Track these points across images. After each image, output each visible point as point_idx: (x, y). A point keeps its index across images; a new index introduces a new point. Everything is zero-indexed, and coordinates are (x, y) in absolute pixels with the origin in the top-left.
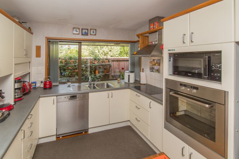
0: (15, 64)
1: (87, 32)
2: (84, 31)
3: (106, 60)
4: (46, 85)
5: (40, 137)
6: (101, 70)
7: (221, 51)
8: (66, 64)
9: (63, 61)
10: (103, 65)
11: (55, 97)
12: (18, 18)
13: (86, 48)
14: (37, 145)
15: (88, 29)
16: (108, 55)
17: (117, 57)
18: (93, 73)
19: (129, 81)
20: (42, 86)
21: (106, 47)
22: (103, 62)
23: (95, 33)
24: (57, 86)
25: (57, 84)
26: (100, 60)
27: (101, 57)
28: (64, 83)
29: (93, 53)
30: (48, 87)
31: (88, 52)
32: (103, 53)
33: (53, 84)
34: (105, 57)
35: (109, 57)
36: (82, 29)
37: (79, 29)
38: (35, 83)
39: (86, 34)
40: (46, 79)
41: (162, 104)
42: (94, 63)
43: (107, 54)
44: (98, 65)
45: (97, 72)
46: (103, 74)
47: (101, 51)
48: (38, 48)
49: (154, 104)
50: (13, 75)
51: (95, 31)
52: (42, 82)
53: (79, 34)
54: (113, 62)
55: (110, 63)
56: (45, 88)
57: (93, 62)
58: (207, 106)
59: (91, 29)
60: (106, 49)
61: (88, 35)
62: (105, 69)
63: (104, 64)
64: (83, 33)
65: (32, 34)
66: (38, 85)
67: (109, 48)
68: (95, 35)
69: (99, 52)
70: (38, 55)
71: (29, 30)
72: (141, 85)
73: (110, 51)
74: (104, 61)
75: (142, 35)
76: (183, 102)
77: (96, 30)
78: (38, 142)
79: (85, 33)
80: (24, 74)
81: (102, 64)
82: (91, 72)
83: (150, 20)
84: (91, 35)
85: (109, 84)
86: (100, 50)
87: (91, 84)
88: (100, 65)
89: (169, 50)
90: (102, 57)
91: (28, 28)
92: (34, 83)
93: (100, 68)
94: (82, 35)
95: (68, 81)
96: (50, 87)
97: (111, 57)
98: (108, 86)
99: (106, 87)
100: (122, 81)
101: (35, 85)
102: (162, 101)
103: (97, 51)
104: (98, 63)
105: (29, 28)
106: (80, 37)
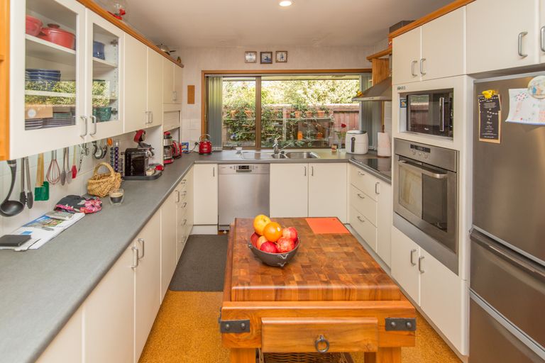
0: (165, 113)
1: (269, 57)
2: (264, 56)
3: (322, 109)
4: (203, 147)
5: (195, 224)
6: (309, 132)
7: (453, 89)
8: (237, 117)
9: (233, 112)
10: (312, 121)
11: (216, 166)
12: (166, 47)
13: (278, 86)
14: (190, 236)
15: (271, 53)
16: (327, 100)
17: (349, 105)
18: (292, 136)
19: (353, 150)
20: (197, 149)
21: (321, 81)
22: (313, 114)
23: (285, 59)
24: (220, 151)
25: (220, 148)
26: (306, 110)
27: (310, 105)
28: (232, 148)
29: (291, 95)
30: (205, 151)
31: (283, 93)
32: (316, 96)
33: (214, 148)
34: (320, 104)
35: (328, 104)
36: (261, 53)
37: (255, 52)
38: (187, 144)
39: (269, 61)
40: (202, 138)
41: (390, 183)
42: (294, 117)
43: (325, 96)
44: (302, 121)
45: (300, 134)
46: (314, 140)
47: (310, 92)
48: (191, 89)
49: (383, 186)
50: (162, 127)
51: (284, 55)
52: (196, 144)
53: (255, 62)
54: (337, 115)
55: (330, 117)
56: (201, 153)
57: (293, 114)
58: (438, 176)
59: (277, 52)
60: (321, 86)
61: (271, 63)
62: (317, 129)
63: (315, 118)
64: (263, 60)
65: (182, 66)
66: (191, 148)
67: (329, 83)
68: (286, 62)
69: (305, 93)
70: (191, 100)
71: (179, 62)
72: (379, 159)
73: (333, 90)
74: (317, 113)
75: (376, 57)
76: (414, 174)
77: (286, 52)
78: (191, 232)
79: (267, 59)
80: (173, 128)
81: (312, 118)
82: (288, 135)
83: (390, 28)
84: (277, 62)
85: (312, 153)
86: (308, 90)
87: (276, 152)
88: (305, 121)
89: (399, 89)
90: (311, 103)
91: (176, 59)
92: (185, 144)
93: (306, 126)
94: (261, 63)
95: (238, 146)
96: (209, 152)
97: (333, 105)
98: (309, 156)
99: (305, 157)
100: (341, 150)
101: (187, 148)
102: (390, 178)
103: (300, 92)
104: (302, 116)
105: (179, 58)
106: (259, 67)
